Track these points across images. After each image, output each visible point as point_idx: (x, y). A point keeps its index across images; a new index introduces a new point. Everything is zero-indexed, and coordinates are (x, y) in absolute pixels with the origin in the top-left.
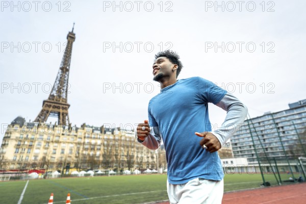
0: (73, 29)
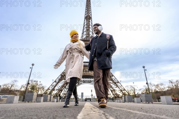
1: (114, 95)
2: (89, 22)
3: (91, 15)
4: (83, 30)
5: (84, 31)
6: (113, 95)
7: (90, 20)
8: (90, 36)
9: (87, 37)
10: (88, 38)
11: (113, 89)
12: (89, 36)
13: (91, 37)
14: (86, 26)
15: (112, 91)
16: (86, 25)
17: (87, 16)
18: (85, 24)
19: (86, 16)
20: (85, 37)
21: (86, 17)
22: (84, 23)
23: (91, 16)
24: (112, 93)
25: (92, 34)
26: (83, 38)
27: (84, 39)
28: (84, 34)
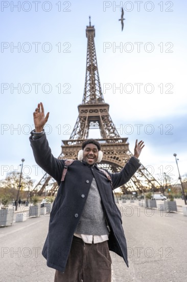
1: (139, 188)
2: (94, 74)
3: (96, 63)
4: (85, 89)
5: (87, 90)
6: (137, 188)
7: (96, 72)
8: (97, 97)
9: (92, 99)
10: (93, 102)
11: (136, 179)
12: (95, 97)
13: (98, 99)
14: (89, 82)
15: (135, 182)
16: (90, 80)
17: (91, 65)
18: (88, 78)
19: (88, 65)
20: (88, 100)
21: (89, 67)
22: (86, 78)
23: (96, 65)
24: (135, 185)
25: (99, 95)
26: (86, 101)
27: (87, 103)
28: (87, 95)
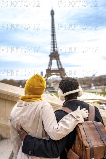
0: (52, 7)
